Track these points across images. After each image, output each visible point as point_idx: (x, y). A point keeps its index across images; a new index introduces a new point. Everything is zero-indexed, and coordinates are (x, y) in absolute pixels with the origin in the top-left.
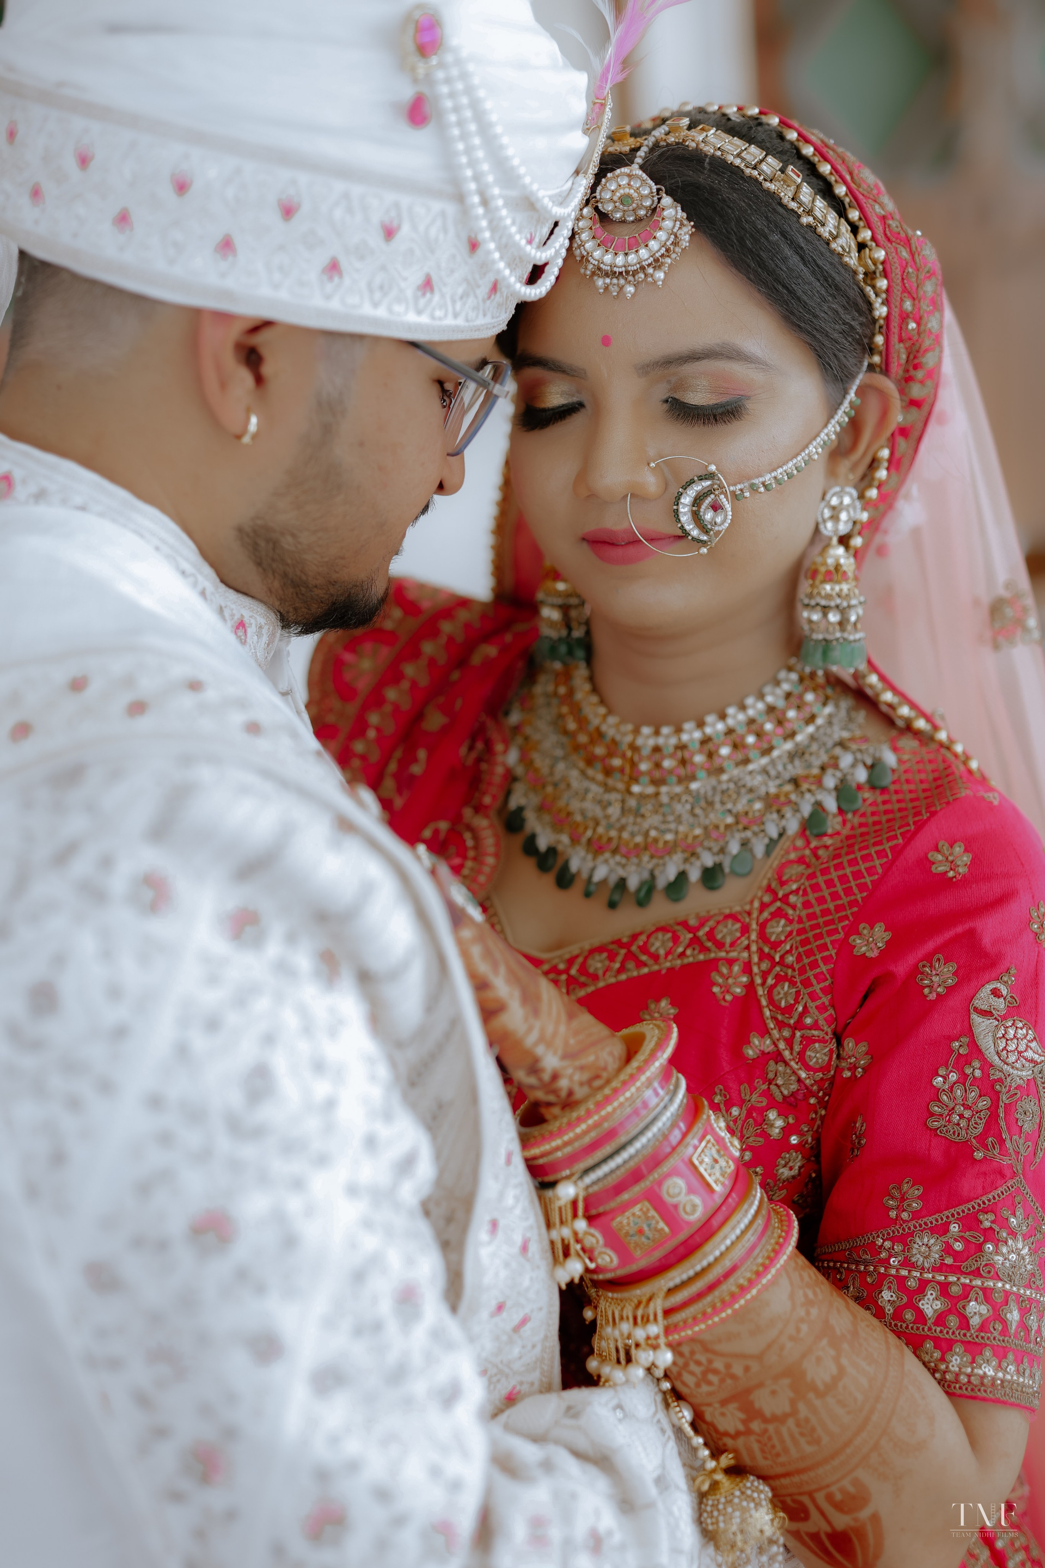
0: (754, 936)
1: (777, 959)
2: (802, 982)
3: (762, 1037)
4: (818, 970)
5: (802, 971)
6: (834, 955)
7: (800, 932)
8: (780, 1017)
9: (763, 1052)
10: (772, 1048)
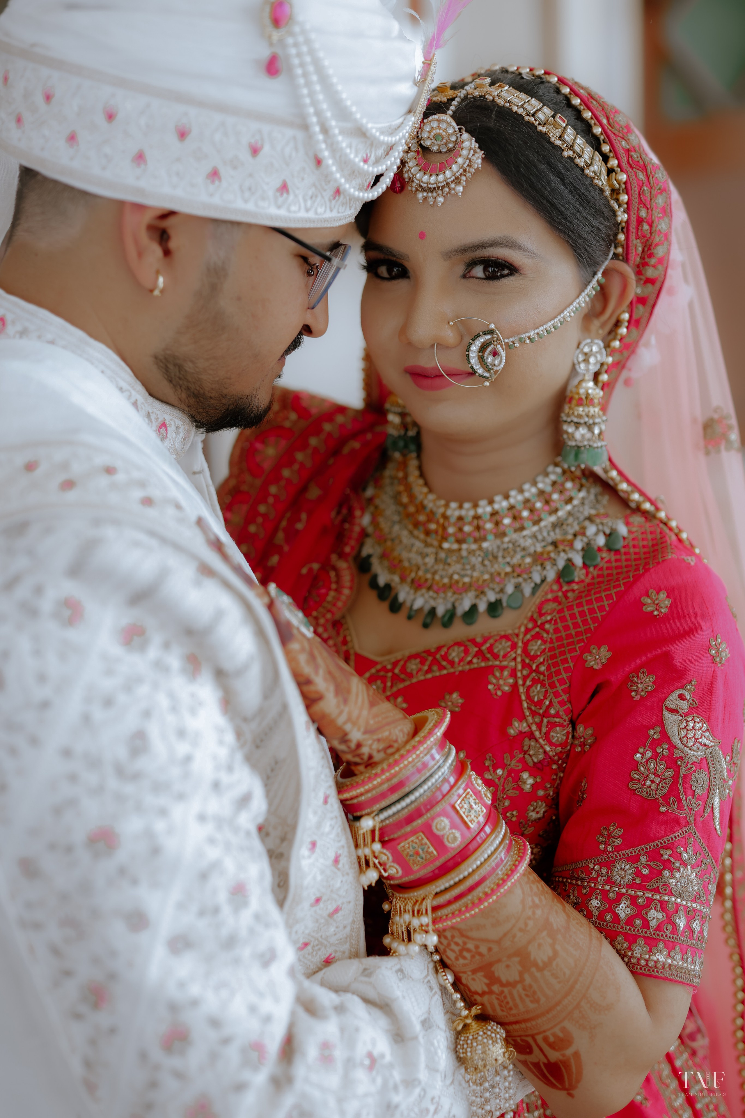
0: (519, 651)
1: (534, 667)
2: (549, 684)
3: (521, 721)
4: (560, 677)
5: (550, 677)
6: (572, 666)
7: (551, 649)
8: (533, 708)
9: (520, 732)
10: (527, 729)
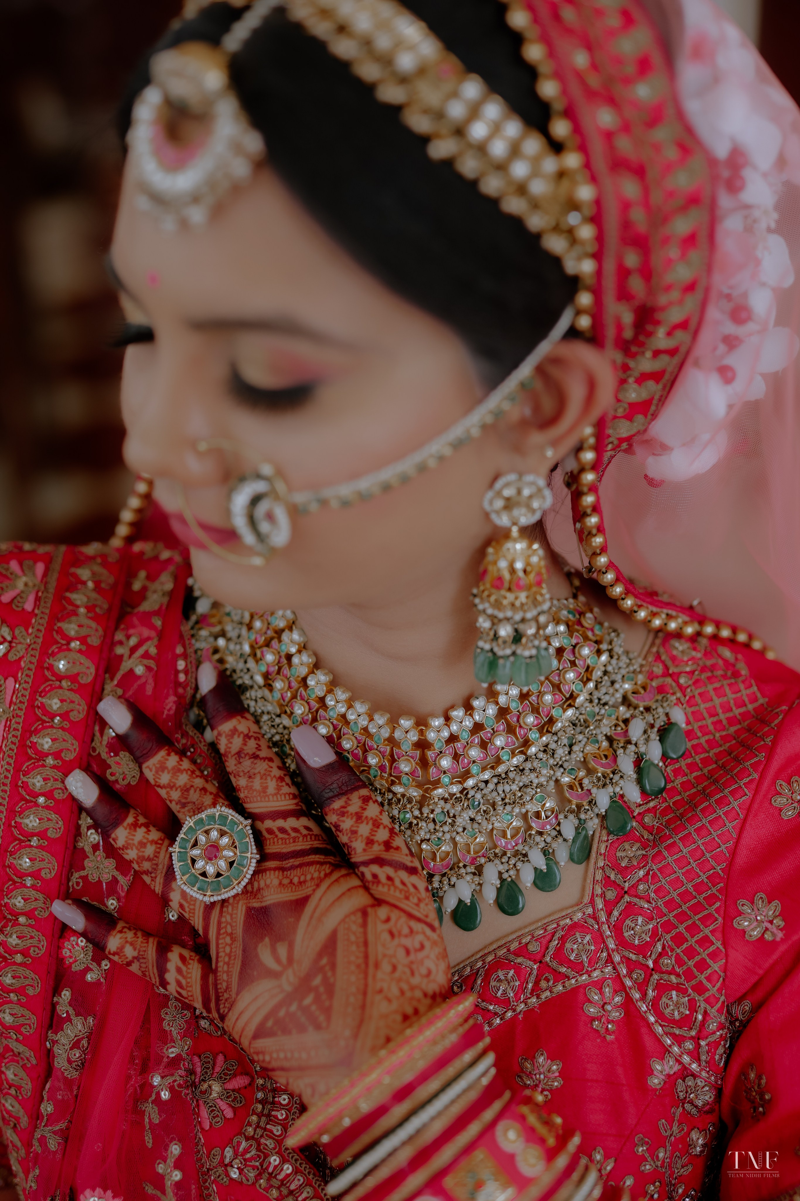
0: (612, 945)
1: (651, 964)
2: (693, 988)
3: (662, 1059)
4: (709, 971)
5: (689, 975)
6: (721, 947)
7: (668, 926)
8: (677, 1032)
9: (669, 1076)
10: (677, 1067)
